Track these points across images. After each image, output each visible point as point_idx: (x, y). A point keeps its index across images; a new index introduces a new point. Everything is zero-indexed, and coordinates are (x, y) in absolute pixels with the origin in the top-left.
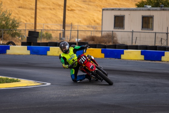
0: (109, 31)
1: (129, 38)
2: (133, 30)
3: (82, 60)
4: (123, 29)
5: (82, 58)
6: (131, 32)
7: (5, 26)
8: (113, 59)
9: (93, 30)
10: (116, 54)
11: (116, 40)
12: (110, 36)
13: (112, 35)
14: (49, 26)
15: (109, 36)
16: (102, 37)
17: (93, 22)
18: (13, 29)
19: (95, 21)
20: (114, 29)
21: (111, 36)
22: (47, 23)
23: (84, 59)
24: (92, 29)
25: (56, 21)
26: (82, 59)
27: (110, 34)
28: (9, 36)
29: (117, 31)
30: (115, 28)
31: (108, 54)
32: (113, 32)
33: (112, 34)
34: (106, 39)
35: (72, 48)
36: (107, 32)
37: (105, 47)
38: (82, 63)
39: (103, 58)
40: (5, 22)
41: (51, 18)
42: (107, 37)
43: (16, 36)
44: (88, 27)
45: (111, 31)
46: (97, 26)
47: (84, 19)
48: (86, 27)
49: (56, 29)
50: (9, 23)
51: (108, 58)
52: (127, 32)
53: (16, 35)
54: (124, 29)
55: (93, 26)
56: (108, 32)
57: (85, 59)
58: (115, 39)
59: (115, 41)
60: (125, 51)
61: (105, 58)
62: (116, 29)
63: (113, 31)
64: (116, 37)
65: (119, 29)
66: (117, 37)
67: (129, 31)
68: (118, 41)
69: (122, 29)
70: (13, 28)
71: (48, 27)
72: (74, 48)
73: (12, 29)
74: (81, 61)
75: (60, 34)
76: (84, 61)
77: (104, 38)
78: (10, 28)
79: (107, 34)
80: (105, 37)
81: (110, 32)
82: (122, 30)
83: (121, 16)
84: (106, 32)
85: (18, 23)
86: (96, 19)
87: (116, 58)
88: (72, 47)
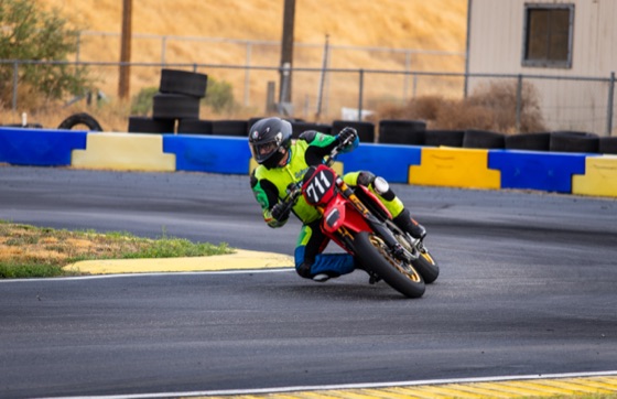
0: (504, 76)
1: (593, 107)
2: (613, 74)
3: (317, 189)
4: (565, 68)
5: (316, 179)
6: (604, 80)
7: (11, 45)
8: (540, 193)
9: (400, 68)
10: (550, 173)
11: (536, 118)
12: (507, 100)
13: (514, 94)
14: (185, 47)
15: (501, 97)
16: (471, 102)
17: (396, 28)
18: (51, 60)
19: (406, 26)
20: (524, 65)
21: (512, 98)
22: (172, 30)
23: (322, 183)
24: (391, 65)
25: (219, 25)
26: (317, 182)
27: (509, 87)
28: (30, 91)
29: (542, 77)
30: (529, 62)
31: (518, 171)
32: (524, 80)
33: (514, 88)
34: (489, 113)
35: (304, 142)
36: (492, 78)
37: (500, 142)
38: (317, 199)
39: (495, 189)
40: (14, 25)
41: (194, 8)
42: (493, 104)
43: (64, 92)
44: (373, 53)
45: (509, 76)
46: (419, 49)
47: (355, 12)
48: (364, 56)
49: (216, 62)
50: (33, 31)
51: (516, 191)
52: (583, 82)
53: (65, 87)
54: (570, 66)
55: (398, 47)
56: (496, 80)
57: (328, 184)
58: (529, 110)
59: (530, 120)
60: (592, 160)
61: (505, 190)
62: (534, 65)
63: (520, 77)
64: (534, 104)
65: (545, 66)
66: (540, 104)
67: (592, 74)
68: (542, 122)
69: (559, 68)
70: (52, 55)
71: (178, 52)
72: (308, 142)
73: (44, 60)
74: (311, 191)
75: (271, 85)
76: (322, 190)
77: (480, 107)
78: (35, 55)
79: (494, 88)
80: (484, 103)
81: (507, 79)
82: (562, 72)
83: (559, 9)
84: (487, 80)
85: (75, 34)
86: (410, 16)
87: (550, 191)
88: (301, 139)
